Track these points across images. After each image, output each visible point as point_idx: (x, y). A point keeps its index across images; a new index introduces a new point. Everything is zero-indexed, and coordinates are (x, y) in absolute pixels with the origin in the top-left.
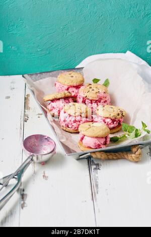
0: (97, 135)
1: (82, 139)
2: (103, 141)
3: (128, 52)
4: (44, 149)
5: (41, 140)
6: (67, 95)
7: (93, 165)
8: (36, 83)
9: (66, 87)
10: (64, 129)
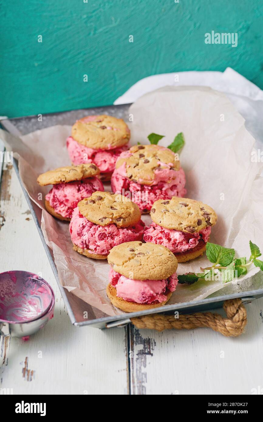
0: (147, 276)
1: (115, 280)
2: (160, 288)
3: (229, 71)
4: (30, 303)
5: (24, 282)
6: (87, 173)
7: (137, 343)
8: (27, 139)
9: (90, 152)
10: (80, 251)
